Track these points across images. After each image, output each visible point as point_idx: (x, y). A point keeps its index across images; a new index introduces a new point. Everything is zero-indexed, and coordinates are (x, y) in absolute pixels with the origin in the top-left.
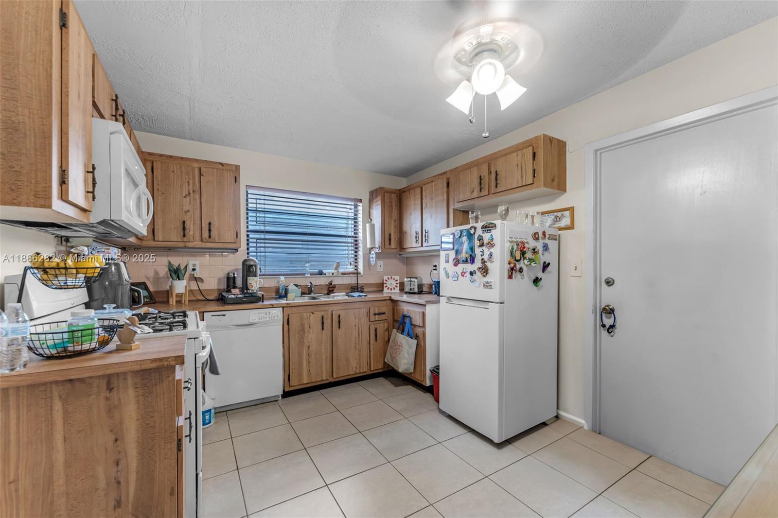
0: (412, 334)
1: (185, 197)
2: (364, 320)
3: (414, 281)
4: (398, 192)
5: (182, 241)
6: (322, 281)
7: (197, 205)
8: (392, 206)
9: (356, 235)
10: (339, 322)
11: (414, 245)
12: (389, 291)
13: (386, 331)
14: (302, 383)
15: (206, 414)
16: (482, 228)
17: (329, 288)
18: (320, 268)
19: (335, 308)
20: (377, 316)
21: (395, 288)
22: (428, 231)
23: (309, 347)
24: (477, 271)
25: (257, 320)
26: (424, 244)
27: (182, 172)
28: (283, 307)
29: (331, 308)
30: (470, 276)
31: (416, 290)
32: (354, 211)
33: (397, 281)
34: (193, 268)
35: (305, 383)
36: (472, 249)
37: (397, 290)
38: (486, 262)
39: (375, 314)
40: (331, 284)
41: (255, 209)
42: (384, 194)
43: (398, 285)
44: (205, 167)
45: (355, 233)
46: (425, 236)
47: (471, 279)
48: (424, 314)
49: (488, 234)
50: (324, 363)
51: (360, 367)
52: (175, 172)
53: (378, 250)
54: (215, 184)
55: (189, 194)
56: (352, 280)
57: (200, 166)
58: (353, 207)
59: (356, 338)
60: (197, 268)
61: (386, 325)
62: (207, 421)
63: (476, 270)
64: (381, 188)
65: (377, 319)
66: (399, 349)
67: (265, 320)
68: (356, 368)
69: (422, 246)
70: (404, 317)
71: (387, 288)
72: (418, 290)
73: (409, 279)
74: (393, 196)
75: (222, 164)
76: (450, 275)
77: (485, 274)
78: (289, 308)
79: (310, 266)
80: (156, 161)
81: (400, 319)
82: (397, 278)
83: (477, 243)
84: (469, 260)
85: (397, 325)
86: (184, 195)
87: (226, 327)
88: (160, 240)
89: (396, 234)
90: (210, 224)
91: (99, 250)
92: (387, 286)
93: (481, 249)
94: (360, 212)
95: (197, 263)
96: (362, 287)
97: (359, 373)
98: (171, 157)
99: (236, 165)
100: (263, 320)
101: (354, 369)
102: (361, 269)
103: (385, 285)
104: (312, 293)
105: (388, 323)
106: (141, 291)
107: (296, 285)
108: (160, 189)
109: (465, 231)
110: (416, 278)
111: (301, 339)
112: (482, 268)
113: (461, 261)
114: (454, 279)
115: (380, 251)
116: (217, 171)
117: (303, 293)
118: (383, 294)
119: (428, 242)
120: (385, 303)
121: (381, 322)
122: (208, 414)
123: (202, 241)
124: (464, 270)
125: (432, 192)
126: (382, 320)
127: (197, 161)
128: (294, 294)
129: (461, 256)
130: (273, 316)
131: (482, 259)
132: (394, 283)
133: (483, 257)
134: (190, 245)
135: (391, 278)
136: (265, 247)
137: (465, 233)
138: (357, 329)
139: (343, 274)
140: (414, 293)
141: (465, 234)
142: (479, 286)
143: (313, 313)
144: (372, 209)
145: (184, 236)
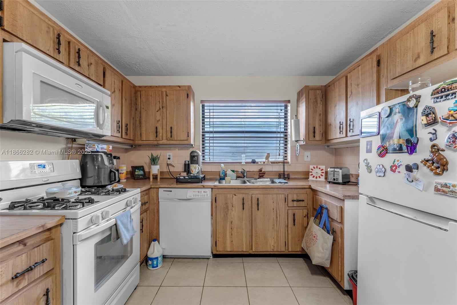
0: (329, 227)
1: (157, 111)
2: (282, 204)
3: (338, 172)
4: (324, 88)
5: (156, 140)
6: (255, 168)
7: (164, 116)
8: (316, 101)
9: (286, 131)
10: (258, 205)
11: (338, 136)
12: (314, 179)
13: (305, 217)
14: (226, 250)
15: (154, 260)
16: (432, 95)
17: (260, 174)
18: (253, 158)
19: (256, 192)
20: (295, 202)
21: (321, 176)
22: (353, 120)
23: (231, 222)
24: (421, 165)
25: (192, 197)
26: (349, 134)
27: (156, 95)
28: (212, 188)
29: (251, 192)
30: (406, 172)
31: (340, 181)
32: (285, 111)
33: (322, 170)
34: (169, 157)
35: (229, 250)
36: (412, 131)
37: (323, 179)
38: (443, 150)
39: (293, 201)
40: (260, 171)
41: (209, 117)
42: (309, 91)
43: (324, 174)
44: (169, 90)
45: (285, 130)
46: (350, 126)
47: (409, 176)
48: (342, 209)
49: (447, 102)
50: (244, 237)
51: (278, 246)
52: (152, 96)
53: (302, 142)
54: (175, 100)
55: (160, 109)
56: (279, 168)
57: (166, 90)
58: (283, 108)
59: (274, 220)
60: (171, 157)
61: (305, 212)
62: (155, 266)
63: (419, 163)
64: (306, 87)
65: (295, 206)
66: (313, 240)
67: (198, 197)
68: (274, 247)
69: (347, 136)
70: (322, 207)
71: (313, 176)
72: (343, 180)
73: (333, 169)
74: (318, 92)
75: (179, 87)
76: (373, 168)
77: (438, 171)
78: (216, 189)
79: (246, 156)
80: (142, 90)
81: (318, 208)
82: (323, 167)
83: (421, 120)
84: (404, 147)
85: (315, 213)
86: (157, 110)
87: (172, 200)
88: (144, 140)
89: (321, 127)
90: (171, 128)
91: (90, 146)
92: (312, 174)
93: (430, 129)
94: (289, 111)
95: (171, 154)
96: (288, 175)
97: (277, 251)
98: (151, 87)
99: (188, 86)
100: (196, 197)
101: (272, 247)
102: (289, 159)
103: (310, 174)
104: (245, 178)
105: (308, 210)
106: (116, 172)
107: (233, 171)
108: (144, 108)
109: (397, 106)
110: (341, 169)
111: (226, 215)
112: (432, 160)
113: (390, 149)
114: (378, 174)
115: (304, 143)
116: (176, 91)
117: (238, 177)
118: (308, 181)
119: (353, 132)
120: (305, 190)
121: (300, 208)
122: (156, 260)
123: (167, 139)
124: (396, 163)
125: (359, 77)
126: (301, 207)
127: (165, 87)
128: (230, 177)
129: (391, 142)
130: (203, 195)
131: (433, 146)
132: (320, 172)
133: (434, 142)
134: (161, 142)
135: (317, 167)
136: (213, 143)
137: (397, 109)
138: (275, 212)
139: (272, 163)
140: (339, 184)
141: (397, 111)
142: (425, 189)
143: (235, 195)
144: (299, 107)
145: (157, 137)
